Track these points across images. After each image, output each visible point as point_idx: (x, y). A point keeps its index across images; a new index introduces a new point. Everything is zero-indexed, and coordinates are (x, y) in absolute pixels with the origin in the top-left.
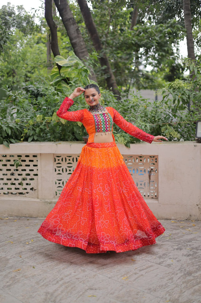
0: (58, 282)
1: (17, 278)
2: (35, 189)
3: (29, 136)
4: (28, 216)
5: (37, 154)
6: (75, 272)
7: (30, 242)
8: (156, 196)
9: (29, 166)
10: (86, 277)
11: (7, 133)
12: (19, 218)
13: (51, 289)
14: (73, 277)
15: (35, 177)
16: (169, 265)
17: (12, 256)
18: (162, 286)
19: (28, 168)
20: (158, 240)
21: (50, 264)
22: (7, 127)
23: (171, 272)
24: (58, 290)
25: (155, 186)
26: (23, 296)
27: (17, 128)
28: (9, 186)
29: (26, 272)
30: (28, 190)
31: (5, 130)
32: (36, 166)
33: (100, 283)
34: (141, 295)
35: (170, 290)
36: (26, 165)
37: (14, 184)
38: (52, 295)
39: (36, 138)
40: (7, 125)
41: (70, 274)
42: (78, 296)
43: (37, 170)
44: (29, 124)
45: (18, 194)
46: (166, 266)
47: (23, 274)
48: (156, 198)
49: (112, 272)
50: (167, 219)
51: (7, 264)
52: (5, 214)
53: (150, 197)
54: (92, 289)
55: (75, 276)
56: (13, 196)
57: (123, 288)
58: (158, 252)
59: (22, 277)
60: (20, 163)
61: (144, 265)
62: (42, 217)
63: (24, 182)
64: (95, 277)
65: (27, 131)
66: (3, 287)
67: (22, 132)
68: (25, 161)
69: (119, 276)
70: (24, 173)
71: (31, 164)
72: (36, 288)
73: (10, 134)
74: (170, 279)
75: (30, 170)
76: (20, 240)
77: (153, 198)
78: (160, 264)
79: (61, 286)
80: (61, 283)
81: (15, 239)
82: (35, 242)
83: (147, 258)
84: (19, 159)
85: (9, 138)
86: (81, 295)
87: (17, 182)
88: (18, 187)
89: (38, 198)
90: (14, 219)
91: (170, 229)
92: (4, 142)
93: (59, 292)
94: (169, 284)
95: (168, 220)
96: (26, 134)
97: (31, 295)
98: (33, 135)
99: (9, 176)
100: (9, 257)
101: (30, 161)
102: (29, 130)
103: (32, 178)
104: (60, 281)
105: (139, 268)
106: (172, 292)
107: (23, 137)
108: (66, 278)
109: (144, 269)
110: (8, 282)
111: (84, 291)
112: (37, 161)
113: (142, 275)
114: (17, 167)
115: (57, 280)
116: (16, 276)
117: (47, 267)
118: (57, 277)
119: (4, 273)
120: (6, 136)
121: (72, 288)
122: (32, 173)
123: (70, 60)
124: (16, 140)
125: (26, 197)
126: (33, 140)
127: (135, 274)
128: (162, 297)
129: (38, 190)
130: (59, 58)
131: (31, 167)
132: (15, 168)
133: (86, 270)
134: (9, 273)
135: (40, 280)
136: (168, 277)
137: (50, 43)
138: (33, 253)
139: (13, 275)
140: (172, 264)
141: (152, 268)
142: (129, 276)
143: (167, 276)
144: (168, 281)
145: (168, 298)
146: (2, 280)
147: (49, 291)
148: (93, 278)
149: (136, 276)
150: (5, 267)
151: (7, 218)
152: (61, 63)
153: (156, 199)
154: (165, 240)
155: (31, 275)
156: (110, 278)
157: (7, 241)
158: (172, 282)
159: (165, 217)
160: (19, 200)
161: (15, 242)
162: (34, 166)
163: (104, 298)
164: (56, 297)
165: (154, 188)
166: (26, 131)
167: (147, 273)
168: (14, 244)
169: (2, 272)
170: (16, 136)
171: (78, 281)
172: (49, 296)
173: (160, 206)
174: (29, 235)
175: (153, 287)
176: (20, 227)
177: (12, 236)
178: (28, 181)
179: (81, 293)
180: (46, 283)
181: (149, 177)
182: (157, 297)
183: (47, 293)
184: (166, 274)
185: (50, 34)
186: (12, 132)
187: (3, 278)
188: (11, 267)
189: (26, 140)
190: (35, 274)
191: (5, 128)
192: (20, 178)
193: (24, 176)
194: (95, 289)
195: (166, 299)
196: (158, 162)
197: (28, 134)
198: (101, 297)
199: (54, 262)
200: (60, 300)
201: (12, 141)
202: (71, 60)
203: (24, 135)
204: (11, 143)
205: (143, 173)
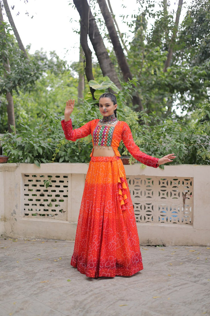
0: (87, 293)
1: (44, 288)
2: (64, 211)
3: (61, 157)
4: (56, 239)
5: (68, 174)
6: (105, 286)
7: (58, 260)
8: (190, 222)
9: (59, 186)
10: (117, 290)
11: (38, 152)
12: (46, 240)
13: (80, 298)
14: (103, 289)
15: (65, 199)
16: (205, 284)
17: (39, 270)
18: (198, 300)
19: (57, 189)
20: (193, 262)
21: (79, 278)
22: (38, 146)
23: (207, 290)
24: (87, 299)
25: (190, 211)
26: (50, 303)
27: (49, 149)
28: (38, 207)
29: (54, 284)
30: (57, 212)
31: (37, 149)
32: (67, 187)
33: (132, 295)
34: (175, 307)
35: (206, 304)
36: (57, 186)
37: (43, 205)
38: (81, 303)
39: (67, 159)
40: (39, 145)
41: (100, 287)
42: (108, 305)
43: (68, 191)
44: (61, 145)
45: (46, 216)
46: (202, 284)
47: (51, 285)
48: (191, 223)
49: (144, 287)
50: (202, 246)
51: (35, 276)
52: (32, 236)
53: (185, 222)
54: (123, 300)
55: (105, 289)
56: (42, 218)
57: (156, 300)
58: (193, 273)
59: (50, 287)
60: (50, 183)
61: (179, 283)
62: (70, 240)
63: (54, 204)
64: (127, 290)
65: (59, 151)
66: (30, 295)
67: (54, 152)
68: (55, 181)
69: (152, 290)
70: (54, 194)
71: (62, 185)
72: (64, 296)
73: (41, 153)
74: (206, 295)
75: (60, 191)
76: (48, 258)
77: (187, 223)
78: (195, 282)
79: (91, 296)
80: (90, 294)
81: (43, 257)
82: (63, 260)
83: (181, 277)
84: (50, 179)
85: (40, 158)
86: (112, 304)
87: (46, 203)
88: (47, 209)
89: (67, 220)
90: (41, 241)
91: (206, 254)
92: (35, 161)
93: (89, 301)
94: (205, 299)
95: (204, 247)
96: (58, 153)
97: (59, 302)
98: (64, 156)
99: (38, 197)
100: (36, 271)
101: (60, 182)
102: (61, 151)
103: (62, 199)
104: (90, 292)
105: (173, 285)
106: (208, 306)
107: (54, 156)
108: (96, 290)
109: (178, 286)
110: (35, 291)
111: (115, 301)
112: (68, 182)
113: (176, 291)
114: (47, 188)
115: (86, 291)
116: (44, 286)
117: (76, 280)
118: (87, 289)
119: (32, 284)
120: (37, 155)
121: (102, 298)
122: (61, 194)
123: (103, 85)
124: (47, 161)
125: (55, 219)
126: (64, 161)
127: (169, 289)
128: (198, 310)
129: (67, 211)
130: (93, 83)
131: (61, 188)
132: (45, 188)
133: (117, 284)
134: (37, 283)
135: (69, 291)
136: (205, 293)
137: (85, 68)
138: (61, 269)
139: (40, 285)
140: (209, 283)
141: (187, 286)
142: (163, 291)
143: (203, 293)
144: (205, 296)
145: (205, 310)
146: (29, 289)
147: (78, 299)
148: (124, 291)
149: (170, 291)
150: (32, 278)
151: (35, 240)
152: (95, 87)
154: (200, 263)
155: (59, 286)
156: (142, 292)
157: (34, 259)
158: (209, 297)
159: (201, 244)
160: (48, 221)
161: (42, 260)
162: (65, 187)
163: (136, 308)
164: (85, 305)
165: (189, 213)
166: (57, 150)
167: (181, 289)
168: (42, 261)
169: (29, 282)
170: (47, 156)
171: (109, 293)
172: (78, 304)
173: (195, 231)
174: (57, 254)
175: (188, 301)
176: (47, 248)
177: (40, 254)
178: (57, 203)
179: (112, 303)
180: (75, 293)
181: (183, 201)
182: (193, 309)
183: (76, 301)
184: (202, 290)
185: (85, 60)
186: (43, 152)
187: (30, 287)
188: (39, 279)
189: (57, 160)
190: (63, 285)
191: (36, 147)
192: (50, 199)
193: (54, 197)
194: (127, 300)
195: (202, 311)
196: (193, 186)
197: (59, 155)
198: (132, 306)
199: (83, 277)
200: (90, 307)
201: (43, 161)
202: (105, 85)
203: (56, 155)
204: (42, 162)
205: (177, 196)
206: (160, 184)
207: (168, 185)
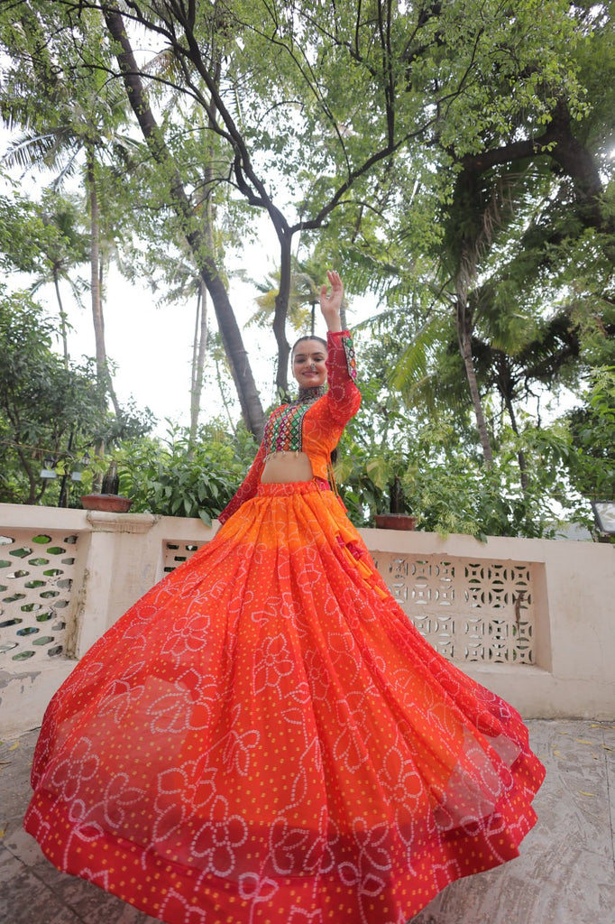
11: (209, 492)
27: (231, 488)
50: (574, 718)
53: (519, 659)
73: (215, 496)
77: (523, 662)
85: (213, 507)
92: (199, 512)
120: (205, 499)
153: (532, 665)
159: (570, 713)
173: (556, 684)
181: (515, 613)
186: (218, 495)
205: (502, 603)
206: (467, 575)
207: (482, 577)
